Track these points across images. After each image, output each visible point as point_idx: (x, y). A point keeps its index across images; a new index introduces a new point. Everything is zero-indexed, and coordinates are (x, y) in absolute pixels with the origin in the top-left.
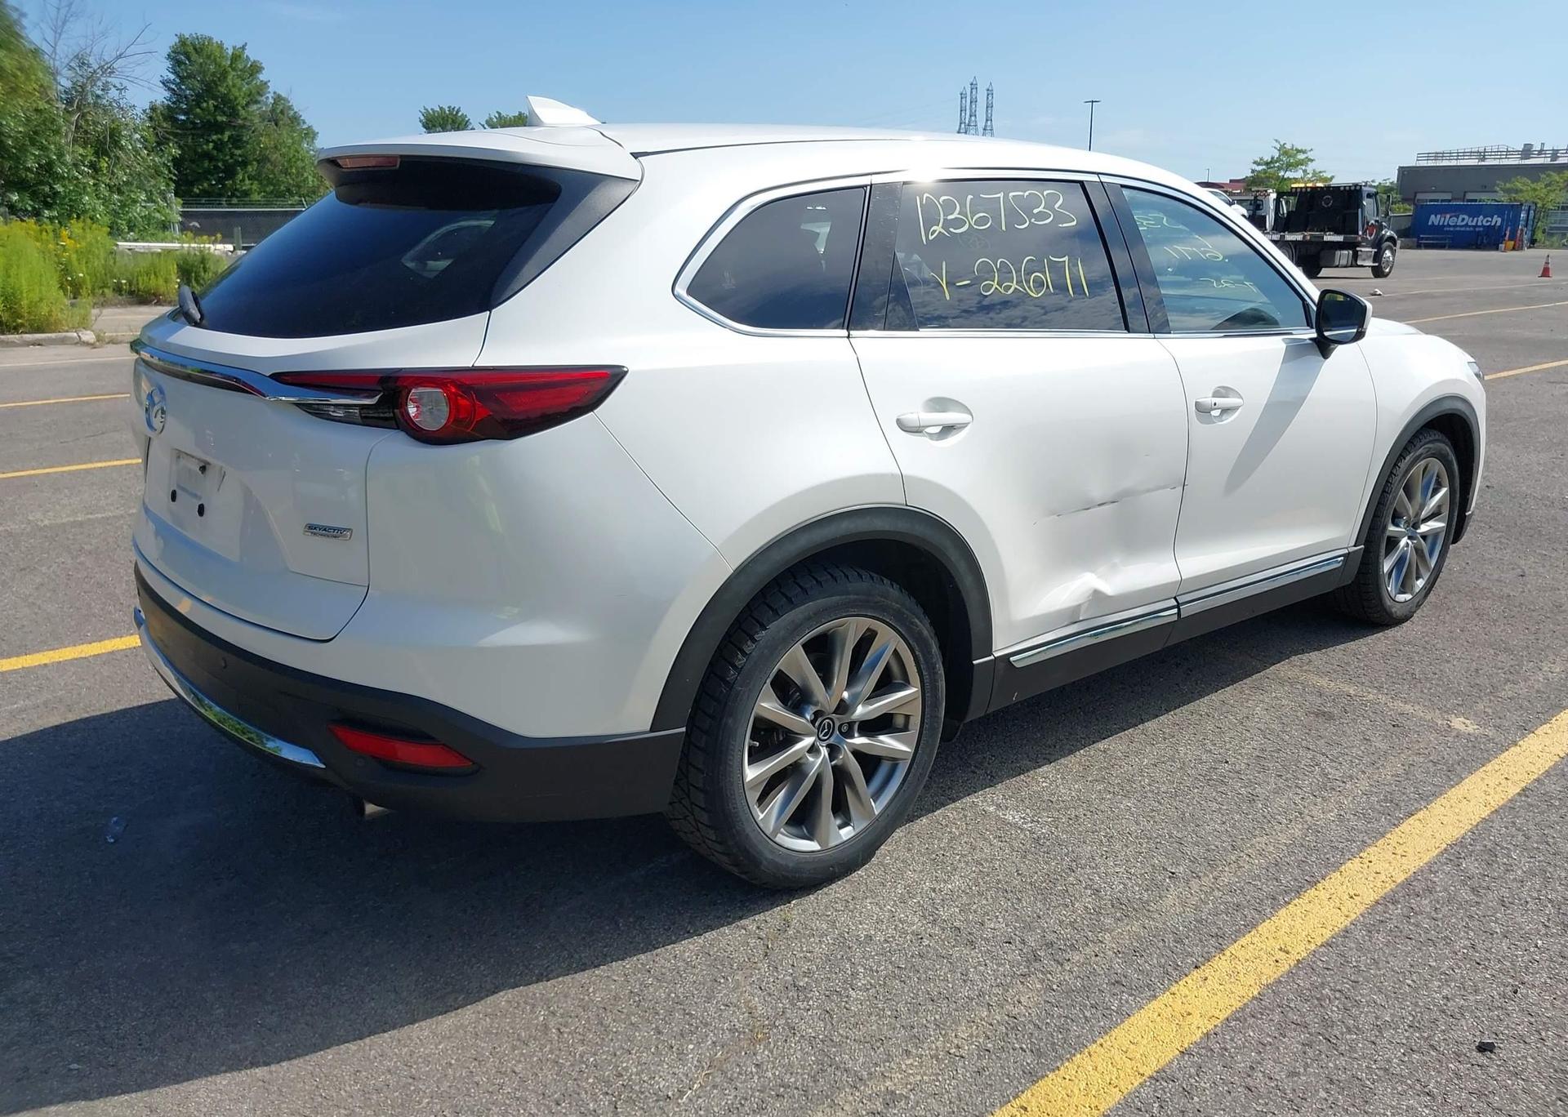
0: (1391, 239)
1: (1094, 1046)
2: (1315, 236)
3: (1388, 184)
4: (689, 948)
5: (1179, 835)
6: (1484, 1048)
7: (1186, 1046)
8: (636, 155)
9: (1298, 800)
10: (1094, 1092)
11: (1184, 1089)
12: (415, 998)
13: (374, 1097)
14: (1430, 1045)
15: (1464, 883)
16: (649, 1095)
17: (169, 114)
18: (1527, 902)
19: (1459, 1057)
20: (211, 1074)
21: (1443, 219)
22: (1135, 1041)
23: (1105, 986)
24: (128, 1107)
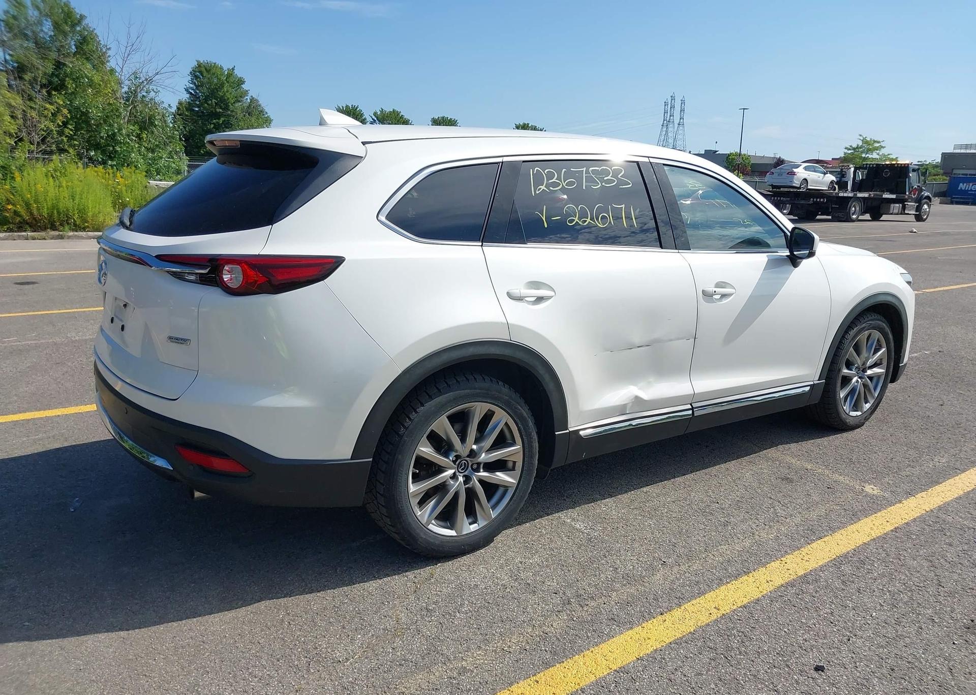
0: (928, 198)
1: (588, 652)
2: (877, 195)
3: (934, 163)
4: (372, 586)
5: (675, 541)
6: (819, 669)
7: (641, 655)
8: (364, 143)
9: (754, 526)
10: (580, 676)
11: (632, 678)
12: (216, 602)
13: (180, 650)
14: (786, 665)
15: (839, 578)
16: (329, 659)
17: (190, 107)
18: (874, 591)
19: (802, 672)
20: (97, 633)
21: (968, 186)
22: (613, 651)
23: (604, 620)
24: (50, 646)
